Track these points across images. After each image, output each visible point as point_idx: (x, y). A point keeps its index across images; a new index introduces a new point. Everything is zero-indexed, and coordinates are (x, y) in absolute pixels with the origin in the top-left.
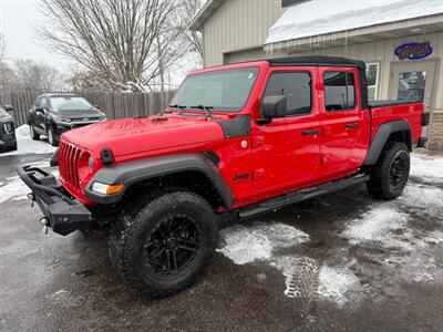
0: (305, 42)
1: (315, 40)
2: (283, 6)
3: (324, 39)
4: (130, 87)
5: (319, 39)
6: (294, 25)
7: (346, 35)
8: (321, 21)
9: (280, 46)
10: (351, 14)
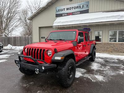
0: (64, 26)
1: (66, 26)
2: (56, 17)
3: (68, 26)
4: (4, 35)
5: (67, 26)
6: (60, 22)
7: (74, 25)
8: (67, 22)
9: (57, 27)
10: (74, 21)
